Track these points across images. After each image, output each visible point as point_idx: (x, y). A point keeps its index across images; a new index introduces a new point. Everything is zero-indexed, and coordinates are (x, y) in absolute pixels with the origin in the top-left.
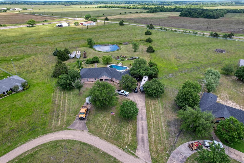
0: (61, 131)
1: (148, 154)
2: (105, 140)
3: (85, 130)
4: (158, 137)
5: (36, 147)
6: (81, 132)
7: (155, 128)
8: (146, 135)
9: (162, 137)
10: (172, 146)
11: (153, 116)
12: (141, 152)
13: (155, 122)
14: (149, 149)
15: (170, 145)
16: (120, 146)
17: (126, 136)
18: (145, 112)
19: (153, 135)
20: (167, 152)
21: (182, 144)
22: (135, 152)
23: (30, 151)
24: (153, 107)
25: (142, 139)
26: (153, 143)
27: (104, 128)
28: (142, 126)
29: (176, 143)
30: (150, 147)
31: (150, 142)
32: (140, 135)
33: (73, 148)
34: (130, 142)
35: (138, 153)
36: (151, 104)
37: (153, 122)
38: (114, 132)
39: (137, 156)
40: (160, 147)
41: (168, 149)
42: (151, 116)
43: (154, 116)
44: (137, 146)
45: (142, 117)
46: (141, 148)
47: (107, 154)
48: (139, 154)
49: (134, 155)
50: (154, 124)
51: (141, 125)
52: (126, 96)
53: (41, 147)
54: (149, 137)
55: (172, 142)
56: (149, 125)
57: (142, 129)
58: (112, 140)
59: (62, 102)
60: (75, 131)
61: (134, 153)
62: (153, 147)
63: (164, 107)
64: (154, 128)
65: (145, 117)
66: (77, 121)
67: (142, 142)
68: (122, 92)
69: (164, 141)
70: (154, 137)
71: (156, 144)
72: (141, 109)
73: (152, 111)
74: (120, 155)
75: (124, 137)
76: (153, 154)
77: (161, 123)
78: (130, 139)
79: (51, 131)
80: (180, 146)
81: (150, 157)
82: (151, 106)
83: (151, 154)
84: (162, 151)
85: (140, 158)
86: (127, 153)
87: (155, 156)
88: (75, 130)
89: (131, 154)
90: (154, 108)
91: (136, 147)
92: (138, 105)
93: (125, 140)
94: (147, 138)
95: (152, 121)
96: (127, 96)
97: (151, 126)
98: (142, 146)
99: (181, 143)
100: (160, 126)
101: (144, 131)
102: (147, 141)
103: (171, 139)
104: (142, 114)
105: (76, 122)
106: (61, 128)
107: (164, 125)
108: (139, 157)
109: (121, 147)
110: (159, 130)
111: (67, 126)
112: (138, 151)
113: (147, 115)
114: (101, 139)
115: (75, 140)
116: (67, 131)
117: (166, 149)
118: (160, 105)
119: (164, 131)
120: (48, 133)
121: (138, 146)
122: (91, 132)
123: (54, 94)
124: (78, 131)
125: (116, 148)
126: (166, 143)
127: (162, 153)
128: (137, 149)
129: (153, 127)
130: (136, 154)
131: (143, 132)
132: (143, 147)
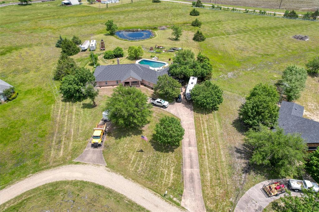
0: (64, 166)
1: (201, 203)
2: (133, 181)
3: (100, 164)
4: (215, 174)
5: (21, 195)
6: (95, 167)
7: (210, 159)
8: (196, 170)
9: (223, 174)
10: (237, 190)
11: (206, 140)
12: (190, 200)
13: (209, 148)
14: (202, 195)
15: (234, 187)
16: (156, 191)
17: (165, 173)
18: (194, 132)
19: (208, 171)
20: (231, 200)
21: (254, 185)
22: (180, 200)
23: (12, 201)
24: (206, 125)
25: (191, 177)
26: (208, 184)
27: (131, 160)
28: (190, 157)
29: (243, 183)
30: (203, 191)
31: (203, 181)
32: (187, 170)
33: (82, 194)
34: (173, 184)
35: (185, 201)
36: (202, 120)
37: (207, 149)
38: (146, 166)
39: (183, 208)
40: (219, 191)
41: (233, 195)
42: (204, 139)
43: (208, 139)
44: (184, 189)
45: (190, 142)
46: (190, 193)
47: (136, 204)
48: (186, 203)
49: (178, 205)
50: (208, 152)
51: (188, 154)
52: (164, 107)
53: (30, 194)
54: (202, 174)
55: (238, 182)
56: (200, 154)
57: (191, 160)
58: (144, 180)
59: (66, 119)
60: (86, 166)
61: (179, 202)
62: (209, 191)
63: (223, 126)
64: (208, 159)
65: (194, 141)
66: (89, 150)
67: (191, 182)
68: (158, 102)
69: (225, 181)
70: (209, 174)
71: (213, 186)
72: (188, 129)
73: (204, 132)
74: (157, 206)
75: (162, 174)
76: (209, 202)
77: (219, 151)
78: (171, 178)
79: (48, 167)
80: (250, 189)
81: (204, 209)
82: (203, 123)
83: (206, 204)
84: (222, 197)
85: (188, 211)
86: (167, 201)
87: (212, 206)
88: (86, 164)
89: (174, 204)
90: (208, 126)
91: (182, 191)
92: (184, 121)
93: (164, 180)
94: (198, 175)
95: (205, 147)
96: (166, 108)
97: (203, 156)
98: (190, 190)
99: (253, 183)
100: (217, 155)
101: (194, 164)
102: (199, 180)
103: (235, 177)
104: (189, 136)
105: (87, 150)
106: (64, 162)
107: (224, 153)
108: (186, 208)
109: (157, 193)
110: (216, 163)
111: (73, 157)
112: (184, 199)
113: (197, 137)
114: (126, 178)
115: (85, 180)
116: (73, 165)
117: (228, 194)
118: (217, 122)
119: (224, 164)
120: (43, 169)
121: (184, 191)
122: (111, 167)
123: (55, 107)
124: (90, 166)
125: (150, 194)
126: (228, 183)
127: (223, 201)
128: (183, 195)
129: (206, 157)
130: (182, 204)
131: (191, 166)
132: (192, 191)
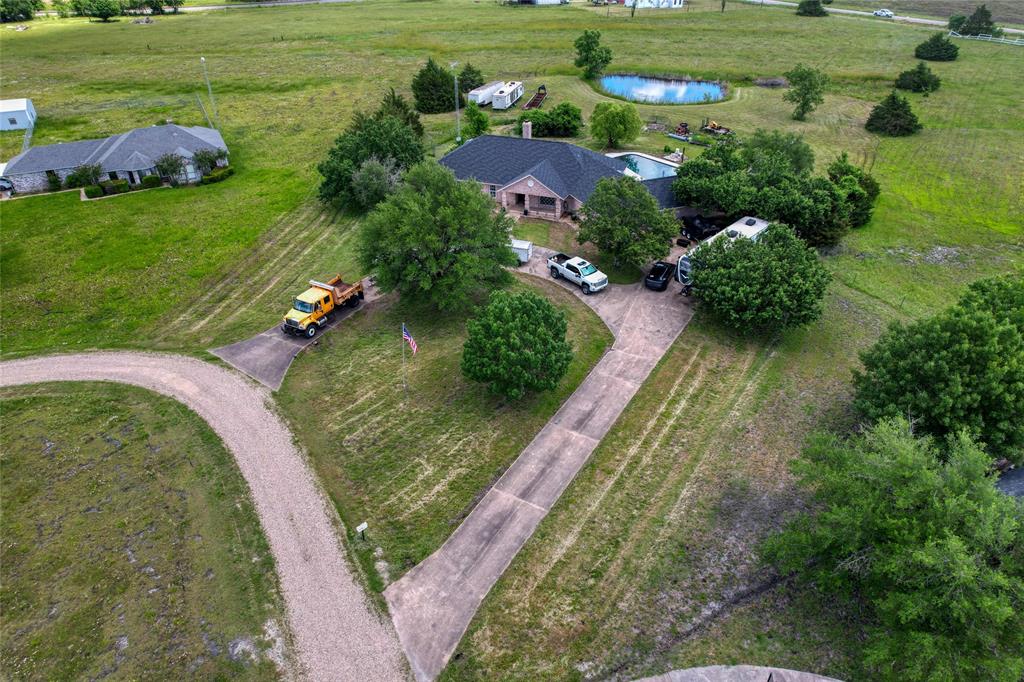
1: (454, 620)
2: (307, 458)
3: (263, 383)
4: (596, 553)
6: (243, 385)
7: (619, 496)
8: (533, 510)
9: (627, 562)
10: (642, 645)
11: (656, 430)
12: (429, 591)
13: (646, 460)
14: (482, 597)
15: (637, 631)
16: (345, 513)
17: (421, 477)
18: (630, 391)
19: (577, 529)
20: (583, 667)
22: (395, 576)
24: (696, 384)
25: (496, 522)
26: (541, 572)
27: (356, 400)
28: (552, 460)
30: (501, 585)
31: (526, 554)
32: (503, 497)
33: (155, 439)
34: (417, 516)
35: (409, 587)
36: (696, 365)
37: (636, 460)
38: (383, 433)
39: (383, 605)
40: (562, 614)
41: (606, 653)
42: (651, 423)
43: (665, 430)
44: (438, 547)
45: (589, 415)
46: (448, 571)
47: (258, 524)
48: (406, 596)
49: (375, 586)
50: (630, 469)
51: (549, 451)
52: (585, 290)
53: (54, 391)
54: (545, 531)
55: (671, 617)
56: (594, 466)
57: (543, 472)
58: (340, 470)
60: (227, 373)
61: (387, 582)
62: (522, 597)
64: (613, 491)
65: (604, 418)
67: (484, 539)
68: (570, 267)
69: (615, 593)
70: (570, 541)
71: (553, 587)
72: (618, 375)
73: (674, 402)
74: (307, 559)
75: (409, 477)
76: (489, 633)
77: (681, 483)
78: (429, 497)
81: (451, 644)
82: (691, 375)
83: (470, 633)
84: (555, 641)
85: (390, 622)
86: (351, 561)
87: (486, 649)
88: (230, 368)
89: (364, 576)
90: (701, 390)
91: (425, 554)
92: (622, 347)
93: (401, 493)
94: (526, 528)
95: (633, 451)
96: (590, 293)
97: (599, 477)
98: (457, 563)
100: (660, 494)
101: (543, 488)
102: (516, 544)
103: (674, 599)
104: (603, 396)
105: (263, 338)
107: (694, 496)
108: (392, 610)
109: (344, 521)
110: (633, 517)
111: (215, 343)
112: (413, 578)
113: (626, 410)
117: (590, 640)
118: (751, 387)
119: (664, 532)
121: (436, 555)
122: (284, 403)
123: (286, 218)
124: (235, 377)
126: (622, 605)
127: (546, 656)
128: (421, 564)
129: (610, 483)
130: (390, 593)
131: (529, 488)
132: (463, 567)
